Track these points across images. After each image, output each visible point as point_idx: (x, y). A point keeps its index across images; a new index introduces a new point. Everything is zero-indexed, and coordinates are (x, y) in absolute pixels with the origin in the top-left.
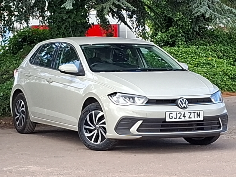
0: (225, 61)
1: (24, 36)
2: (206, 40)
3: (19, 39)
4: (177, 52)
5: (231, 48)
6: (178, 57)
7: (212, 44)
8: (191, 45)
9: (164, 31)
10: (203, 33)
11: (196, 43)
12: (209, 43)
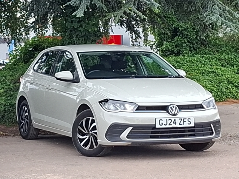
0: (229, 69)
1: (35, 45)
2: (211, 49)
3: (30, 48)
4: (182, 61)
5: (235, 57)
6: (184, 66)
7: (216, 52)
8: (196, 54)
9: (170, 40)
10: (208, 42)
11: (201, 52)
12: (214, 52)
